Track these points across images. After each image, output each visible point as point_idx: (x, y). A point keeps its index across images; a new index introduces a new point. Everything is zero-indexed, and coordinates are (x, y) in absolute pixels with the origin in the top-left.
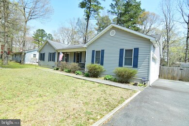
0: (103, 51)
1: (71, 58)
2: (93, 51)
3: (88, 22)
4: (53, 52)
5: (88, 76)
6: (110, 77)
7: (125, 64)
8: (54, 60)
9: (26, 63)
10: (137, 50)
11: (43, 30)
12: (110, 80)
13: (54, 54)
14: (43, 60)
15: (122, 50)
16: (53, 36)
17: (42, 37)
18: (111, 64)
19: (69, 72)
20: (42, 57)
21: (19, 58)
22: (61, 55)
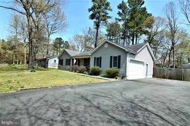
0: (101, 57)
1: (82, 63)
2: (95, 58)
3: (98, 30)
4: (68, 58)
5: (91, 74)
6: (104, 75)
7: (114, 66)
8: (69, 65)
9: (49, 67)
10: (119, 56)
11: (60, 38)
12: (104, 76)
13: (70, 60)
14: (62, 64)
15: (111, 57)
16: (69, 43)
17: (60, 44)
18: (106, 66)
19: (80, 72)
20: (61, 62)
21: (44, 63)
22: (75, 61)
